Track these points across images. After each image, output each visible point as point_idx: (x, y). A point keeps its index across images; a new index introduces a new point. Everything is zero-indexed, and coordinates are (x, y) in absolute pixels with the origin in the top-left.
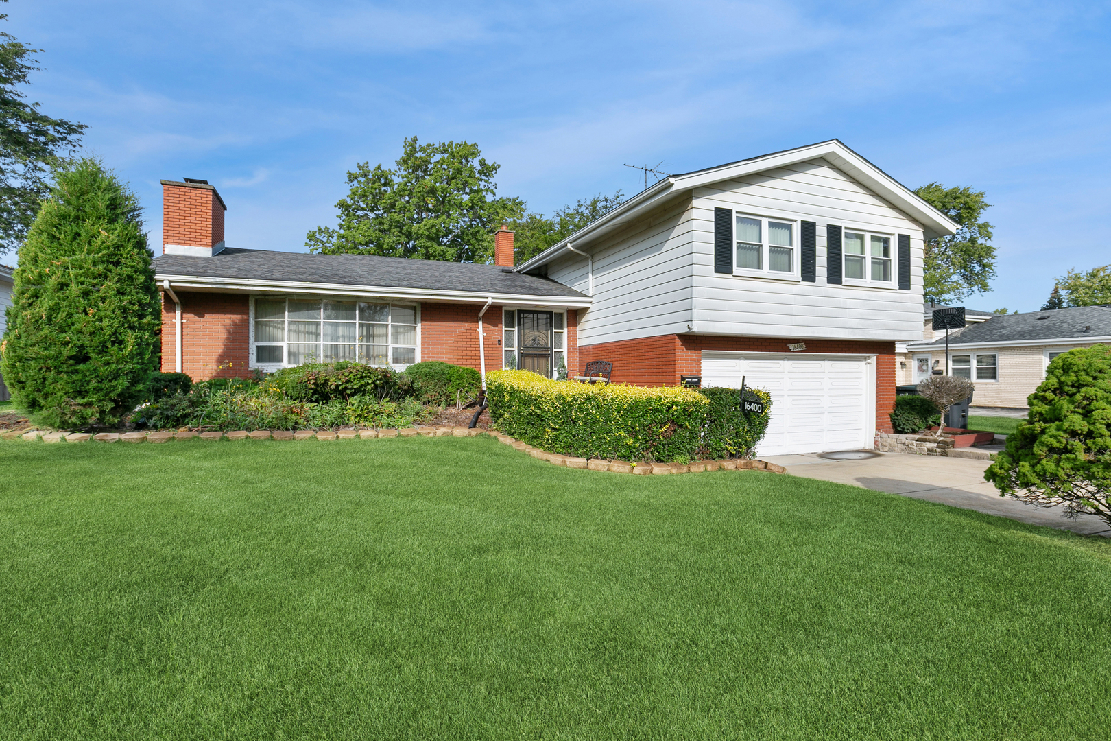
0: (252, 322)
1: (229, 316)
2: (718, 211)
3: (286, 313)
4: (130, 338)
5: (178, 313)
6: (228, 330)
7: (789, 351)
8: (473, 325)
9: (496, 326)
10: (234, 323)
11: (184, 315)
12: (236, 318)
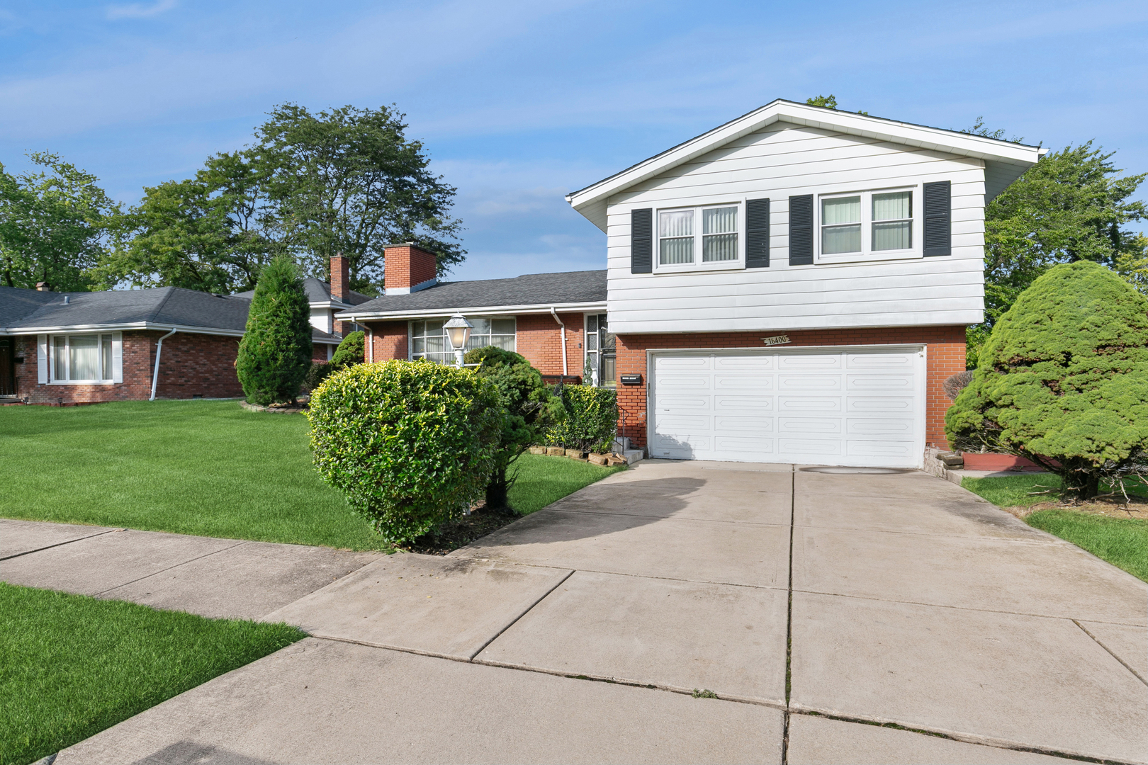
0: (410, 339)
1: (397, 336)
2: (635, 213)
3: (425, 332)
4: (280, 356)
5: (371, 336)
6: (396, 346)
7: (765, 345)
8: (557, 331)
9: (577, 331)
10: (399, 341)
11: (375, 338)
12: (400, 337)
